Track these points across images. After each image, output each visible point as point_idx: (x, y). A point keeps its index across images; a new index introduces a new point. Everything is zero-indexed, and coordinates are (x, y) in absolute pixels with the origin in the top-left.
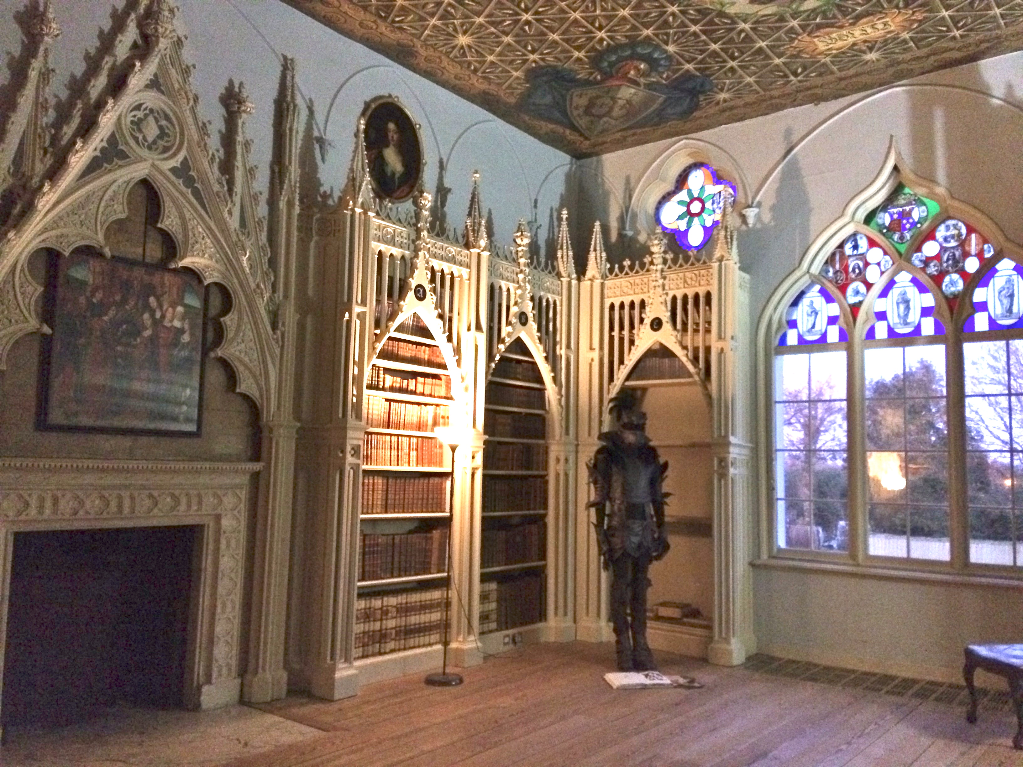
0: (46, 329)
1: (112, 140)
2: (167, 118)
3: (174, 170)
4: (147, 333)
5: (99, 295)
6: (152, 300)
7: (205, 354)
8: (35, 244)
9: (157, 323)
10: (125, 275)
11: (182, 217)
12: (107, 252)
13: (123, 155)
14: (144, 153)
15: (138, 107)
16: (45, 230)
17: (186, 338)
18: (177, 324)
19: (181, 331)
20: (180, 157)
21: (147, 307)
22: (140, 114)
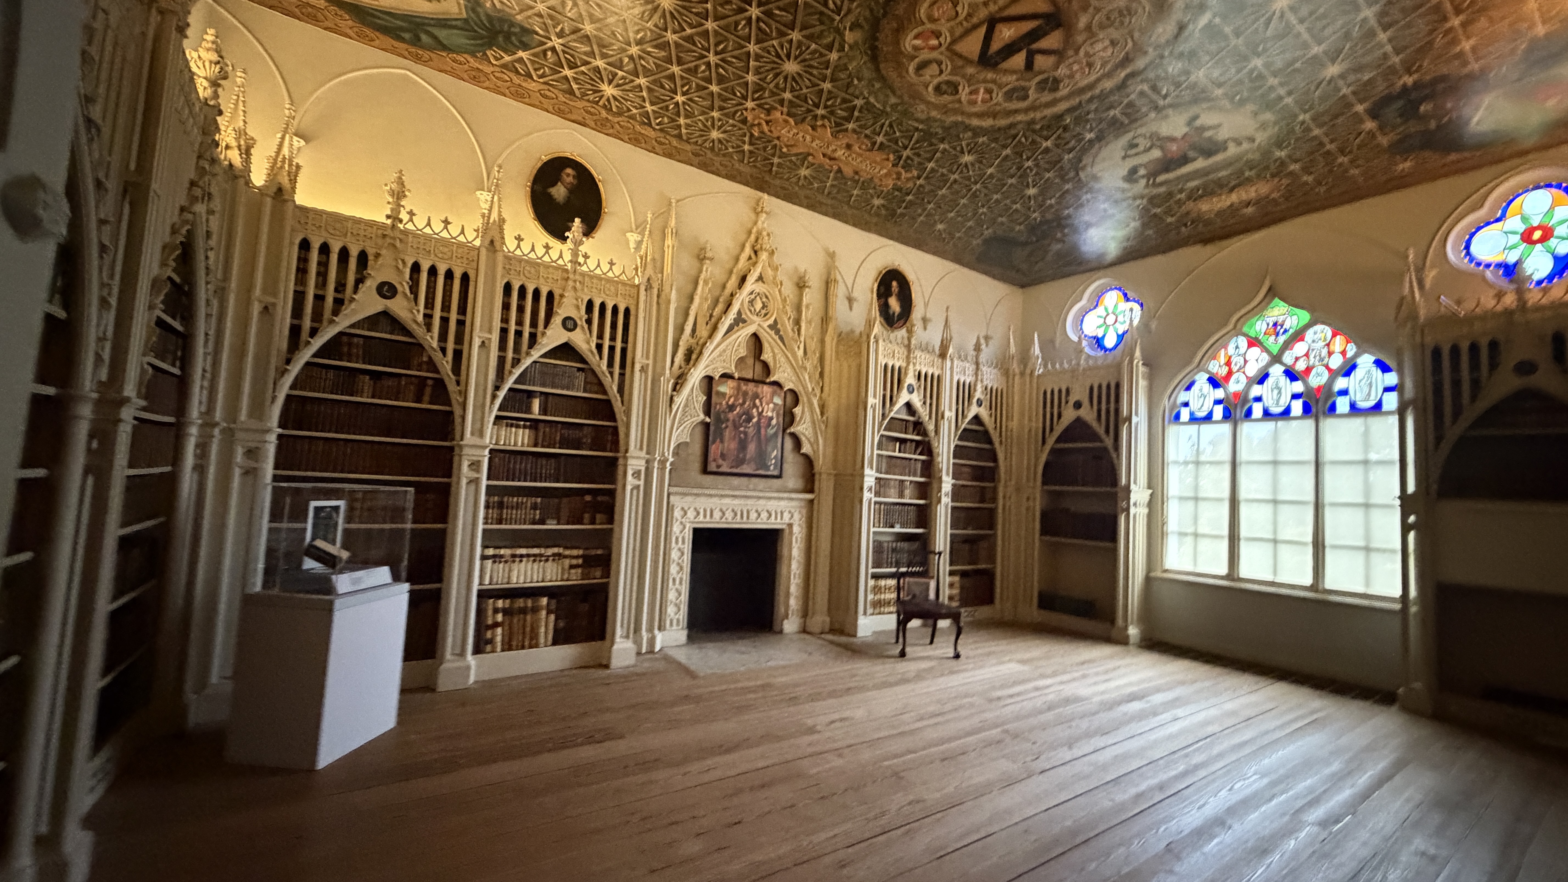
0: (708, 420)
1: (739, 313)
2: (767, 297)
3: (769, 326)
4: (755, 420)
5: (732, 400)
6: (757, 401)
7: (784, 431)
8: (703, 374)
9: (760, 414)
10: (744, 388)
11: (773, 351)
12: (736, 375)
13: (744, 321)
14: (755, 318)
15: (751, 293)
16: (707, 366)
17: (774, 422)
18: (770, 414)
19: (771, 418)
20: (773, 319)
21: (755, 406)
22: (753, 296)
